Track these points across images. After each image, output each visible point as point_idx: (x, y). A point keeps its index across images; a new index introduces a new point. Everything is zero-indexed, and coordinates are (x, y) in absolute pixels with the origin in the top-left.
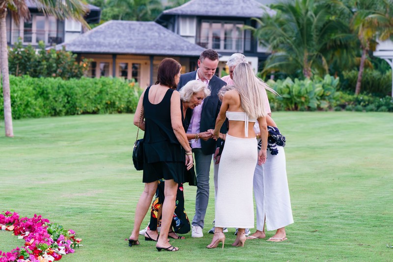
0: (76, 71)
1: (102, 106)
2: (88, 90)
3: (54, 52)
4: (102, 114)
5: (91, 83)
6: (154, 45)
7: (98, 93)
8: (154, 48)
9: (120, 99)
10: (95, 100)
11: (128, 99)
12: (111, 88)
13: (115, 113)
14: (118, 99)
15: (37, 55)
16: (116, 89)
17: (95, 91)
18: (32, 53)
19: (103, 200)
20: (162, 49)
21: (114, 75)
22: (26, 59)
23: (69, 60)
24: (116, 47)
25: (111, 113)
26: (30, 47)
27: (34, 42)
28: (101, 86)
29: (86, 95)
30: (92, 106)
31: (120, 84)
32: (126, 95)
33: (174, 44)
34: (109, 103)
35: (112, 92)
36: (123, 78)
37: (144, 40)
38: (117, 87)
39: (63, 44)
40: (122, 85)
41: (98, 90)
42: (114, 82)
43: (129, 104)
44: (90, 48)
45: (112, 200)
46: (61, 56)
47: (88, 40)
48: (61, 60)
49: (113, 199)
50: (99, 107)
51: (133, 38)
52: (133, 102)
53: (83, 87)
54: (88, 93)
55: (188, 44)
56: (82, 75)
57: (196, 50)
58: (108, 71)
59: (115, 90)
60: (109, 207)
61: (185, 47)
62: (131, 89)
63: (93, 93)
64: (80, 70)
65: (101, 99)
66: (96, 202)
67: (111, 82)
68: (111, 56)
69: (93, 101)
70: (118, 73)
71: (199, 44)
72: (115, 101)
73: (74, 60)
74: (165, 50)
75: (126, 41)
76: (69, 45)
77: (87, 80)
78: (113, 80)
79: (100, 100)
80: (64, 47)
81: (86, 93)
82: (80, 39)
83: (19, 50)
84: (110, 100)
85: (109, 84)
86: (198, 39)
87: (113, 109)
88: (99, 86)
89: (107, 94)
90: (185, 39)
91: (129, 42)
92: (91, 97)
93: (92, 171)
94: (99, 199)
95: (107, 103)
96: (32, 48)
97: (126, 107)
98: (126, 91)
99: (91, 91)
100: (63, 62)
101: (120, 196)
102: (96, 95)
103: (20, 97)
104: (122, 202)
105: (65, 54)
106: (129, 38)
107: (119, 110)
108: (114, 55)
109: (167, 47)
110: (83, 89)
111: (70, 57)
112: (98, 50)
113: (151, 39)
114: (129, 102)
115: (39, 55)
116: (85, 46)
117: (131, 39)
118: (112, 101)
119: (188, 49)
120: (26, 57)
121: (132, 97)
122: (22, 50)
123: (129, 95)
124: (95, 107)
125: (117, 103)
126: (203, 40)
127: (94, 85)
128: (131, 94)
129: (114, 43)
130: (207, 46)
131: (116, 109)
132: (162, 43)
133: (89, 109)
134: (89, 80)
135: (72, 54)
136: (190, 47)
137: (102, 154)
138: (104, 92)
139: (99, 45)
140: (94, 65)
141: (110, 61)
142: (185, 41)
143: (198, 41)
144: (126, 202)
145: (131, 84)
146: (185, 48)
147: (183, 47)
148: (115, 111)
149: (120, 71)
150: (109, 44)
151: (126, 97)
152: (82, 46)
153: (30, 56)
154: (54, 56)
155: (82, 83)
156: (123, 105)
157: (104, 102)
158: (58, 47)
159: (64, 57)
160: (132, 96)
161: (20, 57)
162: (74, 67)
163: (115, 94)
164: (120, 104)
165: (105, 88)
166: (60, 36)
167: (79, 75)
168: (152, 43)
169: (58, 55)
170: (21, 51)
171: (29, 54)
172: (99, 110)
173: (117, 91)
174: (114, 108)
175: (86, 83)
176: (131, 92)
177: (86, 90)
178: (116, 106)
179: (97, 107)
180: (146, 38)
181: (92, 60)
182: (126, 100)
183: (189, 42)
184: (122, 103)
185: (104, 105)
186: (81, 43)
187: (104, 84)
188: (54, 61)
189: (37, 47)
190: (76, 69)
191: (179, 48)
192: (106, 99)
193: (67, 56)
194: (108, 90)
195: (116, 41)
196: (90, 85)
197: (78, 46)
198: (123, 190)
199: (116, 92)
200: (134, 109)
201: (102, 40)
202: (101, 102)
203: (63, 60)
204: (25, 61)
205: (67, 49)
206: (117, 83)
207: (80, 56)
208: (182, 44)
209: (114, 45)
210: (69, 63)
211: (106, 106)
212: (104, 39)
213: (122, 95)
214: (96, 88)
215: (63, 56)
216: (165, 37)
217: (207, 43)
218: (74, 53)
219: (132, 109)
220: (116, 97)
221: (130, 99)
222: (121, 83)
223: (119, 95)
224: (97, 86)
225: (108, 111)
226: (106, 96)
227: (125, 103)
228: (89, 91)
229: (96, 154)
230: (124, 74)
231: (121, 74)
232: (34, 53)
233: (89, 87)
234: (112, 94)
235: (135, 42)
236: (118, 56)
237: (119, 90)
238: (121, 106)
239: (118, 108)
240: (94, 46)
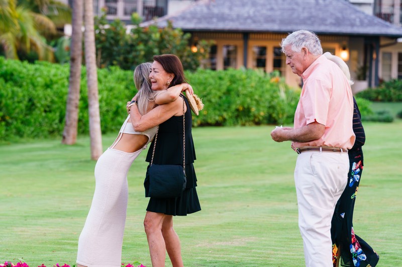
0: (189, 60)
1: (230, 114)
2: (208, 89)
3: (156, 30)
4: (230, 126)
5: (213, 78)
6: (309, 18)
7: (224, 94)
8: (309, 22)
9: (258, 102)
10: (220, 105)
11: (270, 102)
12: (244, 86)
13: (250, 125)
14: (254, 102)
15: (129, 35)
16: (252, 87)
17: (219, 90)
18: (121, 32)
19: (259, 251)
20: (320, 25)
21: (245, 64)
22: (112, 41)
23: (178, 42)
24: (249, 21)
25: (243, 125)
26: (117, 23)
27: (120, 15)
28: (228, 84)
29: (205, 96)
30: (215, 114)
31: (257, 79)
32: (267, 96)
33: (339, 15)
34: (241, 109)
35: (245, 92)
36: (262, 70)
37: (293, 9)
38: (253, 84)
39: (166, 17)
40: (261, 82)
41: (224, 88)
42: (248, 77)
43: (271, 111)
44: (208, 23)
45: (272, 252)
46: (166, 37)
47: (205, 10)
48: (165, 42)
49: (274, 250)
50: (225, 115)
51: (275, 7)
52: (278, 108)
53: (200, 84)
54: (208, 94)
55: (362, 16)
56: (198, 65)
57: (375, 25)
58: (235, 59)
59: (250, 90)
60: (270, 261)
61: (358, 20)
62: (275, 88)
63: (216, 94)
64: (195, 58)
65: (229, 104)
66: (250, 255)
67: (244, 76)
68: (240, 36)
69: (217, 106)
70: (251, 63)
71: (379, 15)
72: (251, 106)
73: (186, 42)
74: (326, 25)
75: (264, 12)
76: (176, 19)
77: (206, 73)
78: (247, 74)
79: (226, 105)
80: (169, 23)
81: (205, 93)
82: (192, 9)
83: (101, 27)
84: (242, 104)
85: (241, 80)
86: (378, 7)
87: (247, 118)
88: (226, 84)
89: (238, 96)
90: (358, 8)
91: (269, 13)
92: (213, 100)
93: (233, 211)
94: (253, 251)
95: (237, 110)
96: (122, 24)
97: (267, 115)
98: (267, 91)
99: (214, 91)
100: (168, 46)
101: (284, 247)
102: (220, 98)
103: (105, 101)
104: (288, 255)
105: (171, 33)
106: (269, 7)
107: (257, 120)
108: (246, 35)
109: (329, 21)
110: (201, 88)
111: (179, 38)
112: (221, 26)
113: (304, 8)
114: (272, 107)
115: (132, 34)
116: (200, 20)
117: (272, 9)
118: (246, 106)
119: (362, 24)
120: (112, 38)
121: (276, 100)
122: (107, 27)
123: (272, 97)
124: (219, 116)
125: (253, 109)
126: (386, 9)
127: (218, 82)
128: (275, 95)
129: (246, 15)
130: (392, 19)
131: (252, 118)
132: (321, 15)
133: (211, 118)
134: (210, 74)
135: (182, 33)
136: (366, 21)
137: (243, 186)
138: (233, 93)
139: (222, 18)
140: (214, 50)
141: (240, 43)
142: (357, 11)
143: (378, 11)
144: (292, 255)
145: (274, 80)
146: (358, 22)
147: (355, 20)
148: (249, 121)
149: (253, 59)
150: (238, 17)
151: (266, 100)
152: (195, 21)
153: (118, 38)
154: (156, 36)
155: (199, 79)
156: (263, 113)
157: (234, 107)
158: (161, 22)
159: (171, 38)
160: (276, 98)
161: (103, 38)
162: (186, 54)
163: (251, 95)
164: (258, 110)
165: (234, 86)
166: (161, 4)
167: (194, 66)
168: (306, 15)
169: (161, 36)
170: (106, 30)
171: (117, 34)
172: (225, 120)
173: (253, 90)
174: (249, 116)
175: (206, 79)
176: (275, 91)
177: (205, 89)
178: (251, 114)
179: (222, 116)
180: (295, 7)
181: (213, 42)
182: (267, 104)
183: (363, 13)
184: (261, 109)
185: (233, 113)
186: (194, 16)
187: (233, 80)
188: (156, 44)
189: (128, 22)
190: (188, 56)
191: (348, 23)
192: (237, 103)
193: (174, 37)
194: (240, 88)
195: (248, 13)
196: (211, 81)
197: (190, 20)
198: (286, 238)
199: (251, 92)
200: (279, 118)
201: (226, 11)
202: (229, 107)
203: (169, 43)
204: (111, 44)
205: (175, 25)
206: (253, 78)
207: (195, 35)
208: (353, 16)
209: (246, 19)
210: (179, 48)
211: (236, 113)
212: (230, 9)
213: (261, 96)
214: (220, 85)
215: (169, 36)
216: (326, 6)
217: (392, 14)
218: (185, 31)
219: (277, 118)
220: (252, 100)
221: (273, 103)
222: (260, 78)
223: (257, 97)
224: (222, 82)
225: (240, 122)
226: (237, 99)
227: (266, 110)
228: (210, 90)
229: (233, 187)
230: (261, 63)
231: (255, 63)
232: (125, 32)
233: (211, 84)
234: (246, 95)
235: (278, 13)
236: (252, 36)
237: (256, 89)
238: (259, 114)
239: (255, 117)
240: (215, 20)
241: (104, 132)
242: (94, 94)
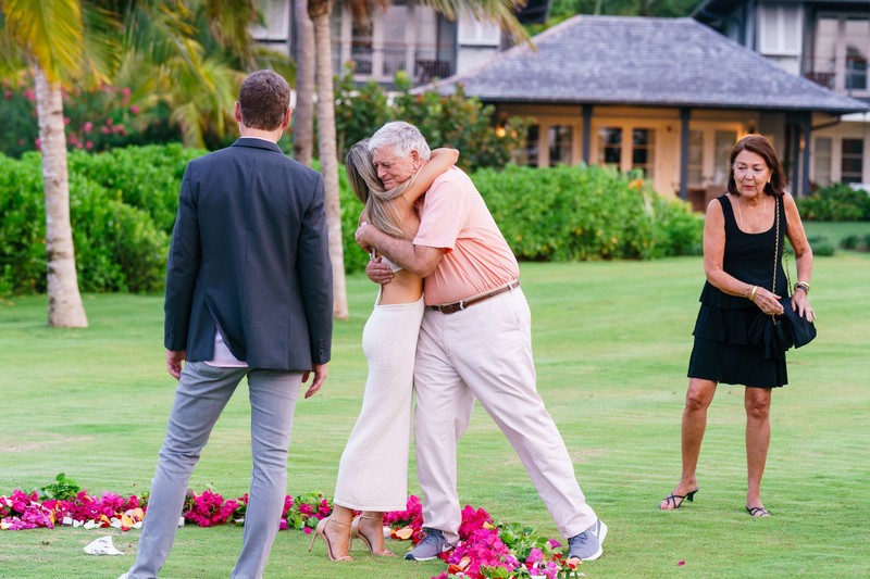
0: (492, 150)
1: (561, 242)
2: (524, 198)
3: (435, 99)
4: (561, 261)
5: (532, 180)
6: (693, 81)
7: (551, 207)
8: (693, 87)
9: (607, 221)
10: (544, 226)
11: (627, 222)
12: (583, 193)
13: (595, 260)
14: (602, 222)
15: (391, 108)
16: (598, 195)
17: (543, 201)
18: (379, 103)
19: (611, 473)
20: (711, 92)
21: (586, 157)
22: (364, 119)
23: (473, 120)
24: (592, 85)
25: (583, 260)
26: (372, 88)
27: (377, 75)
28: (558, 190)
29: (519, 211)
30: (536, 242)
31: (606, 182)
32: (624, 211)
33: (744, 76)
34: (579, 232)
35: (586, 204)
36: (614, 167)
37: (666, 66)
38: (600, 191)
39: (454, 79)
40: (613, 187)
41: (551, 198)
42: (591, 179)
43: (630, 236)
44: (525, 88)
45: (633, 474)
46: (454, 111)
47: (519, 67)
48: (452, 120)
49: (635, 470)
50: (552, 242)
51: (637, 63)
52: (641, 231)
53: (511, 190)
54: (524, 208)
55: (782, 78)
56: (506, 159)
57: (804, 92)
58: (570, 149)
59: (594, 200)
60: (630, 489)
61: (775, 84)
62: (635, 197)
63: (537, 207)
64: (502, 146)
65: (560, 223)
66: (594, 478)
67: (584, 177)
68: (579, 110)
69: (539, 227)
70: (596, 155)
71: (811, 76)
72: (595, 228)
73: (487, 120)
74: (721, 92)
75: (618, 69)
76: (471, 81)
77: (520, 172)
78: (589, 174)
79: (555, 226)
80: (459, 87)
81: (519, 206)
82: (497, 64)
83: (344, 94)
84: (582, 223)
85: (579, 184)
86: (808, 62)
87: (589, 248)
88: (553, 190)
89: (574, 210)
90: (775, 64)
91: (626, 72)
92: (532, 217)
93: (566, 404)
94: (602, 471)
95: (573, 234)
96: (379, 88)
97: (623, 243)
98: (623, 202)
99: (533, 203)
100: (457, 126)
101: (652, 466)
102: (544, 213)
103: (352, 218)
104: (659, 479)
105: (463, 104)
106: (625, 62)
107: (605, 251)
108: (588, 108)
109: (725, 86)
110: (513, 197)
111: (475, 112)
112: (545, 93)
113: (684, 65)
114: (631, 230)
115: (395, 107)
116: (510, 84)
117: (631, 65)
118: (587, 228)
119: (782, 89)
120: (363, 113)
121: (637, 218)
122: (354, 94)
123: (631, 212)
124: (542, 243)
125: (600, 233)
126: (821, 66)
127: (541, 186)
128: (636, 209)
129: (588, 75)
130: (831, 83)
131: (597, 248)
132: (713, 75)
133: (528, 248)
134: (526, 173)
135: (480, 105)
136: (788, 86)
137: (583, 363)
138: (565, 205)
139: (547, 80)
140: (533, 135)
141: (577, 122)
142: (773, 70)
143: (808, 69)
144: (667, 480)
145: (634, 184)
146: (775, 89)
147: (770, 84)
148: (593, 253)
149: (600, 149)
150: (575, 78)
151: (622, 218)
152: (502, 84)
153: (374, 112)
154: (436, 109)
155: (508, 182)
156: (615, 239)
157: (567, 229)
158: (445, 87)
159: (462, 114)
160: (637, 214)
161: (348, 114)
162: (486, 140)
163: (595, 209)
164: (608, 234)
165: (568, 194)
166: (445, 57)
167: (500, 161)
168: (687, 75)
169: (445, 109)
170: (352, 99)
171: (371, 106)
172: (552, 250)
173: (599, 200)
174: (592, 245)
175: (520, 182)
176: (635, 203)
177: (519, 199)
178: (597, 241)
179: (548, 245)
180: (670, 62)
181: (532, 120)
182: (623, 225)
183: (784, 72)
184: (614, 232)
185: (565, 239)
186: (500, 77)
187: (566, 184)
188: (435, 122)
189: (390, 87)
190: (491, 144)
191: (758, 88)
192: (572, 223)
193: (468, 111)
194: (578, 198)
195: (591, 71)
196: (530, 185)
197: (493, 84)
198: (656, 451)
199: (596, 205)
200: (642, 248)
201: (554, 68)
202: (559, 229)
203: (458, 123)
204: (361, 123)
205: (468, 92)
206: (600, 181)
207: (501, 109)
208: (767, 78)
209: (587, 82)
210: (474, 129)
211: (571, 240)
212: (561, 64)
213: (612, 211)
214: (545, 192)
215: (459, 109)
216: (721, 60)
217: (833, 75)
218: (485, 102)
219: (639, 248)
220: (597, 217)
221: (632, 223)
222: (611, 181)
223: (605, 213)
224: (548, 188)
225: (577, 254)
226: (572, 215)
227: (620, 234)
228: (528, 200)
229: (566, 364)
230: (612, 156)
231: (602, 156)
232: (385, 103)
233: (528, 191)
234: (587, 210)
235: (641, 72)
236: (596, 110)
237: (604, 199)
238: (609, 241)
239: (602, 245)
240: (535, 83)
241: (349, 271)
242: (333, 207)
